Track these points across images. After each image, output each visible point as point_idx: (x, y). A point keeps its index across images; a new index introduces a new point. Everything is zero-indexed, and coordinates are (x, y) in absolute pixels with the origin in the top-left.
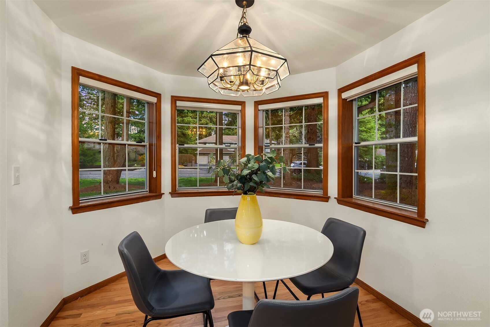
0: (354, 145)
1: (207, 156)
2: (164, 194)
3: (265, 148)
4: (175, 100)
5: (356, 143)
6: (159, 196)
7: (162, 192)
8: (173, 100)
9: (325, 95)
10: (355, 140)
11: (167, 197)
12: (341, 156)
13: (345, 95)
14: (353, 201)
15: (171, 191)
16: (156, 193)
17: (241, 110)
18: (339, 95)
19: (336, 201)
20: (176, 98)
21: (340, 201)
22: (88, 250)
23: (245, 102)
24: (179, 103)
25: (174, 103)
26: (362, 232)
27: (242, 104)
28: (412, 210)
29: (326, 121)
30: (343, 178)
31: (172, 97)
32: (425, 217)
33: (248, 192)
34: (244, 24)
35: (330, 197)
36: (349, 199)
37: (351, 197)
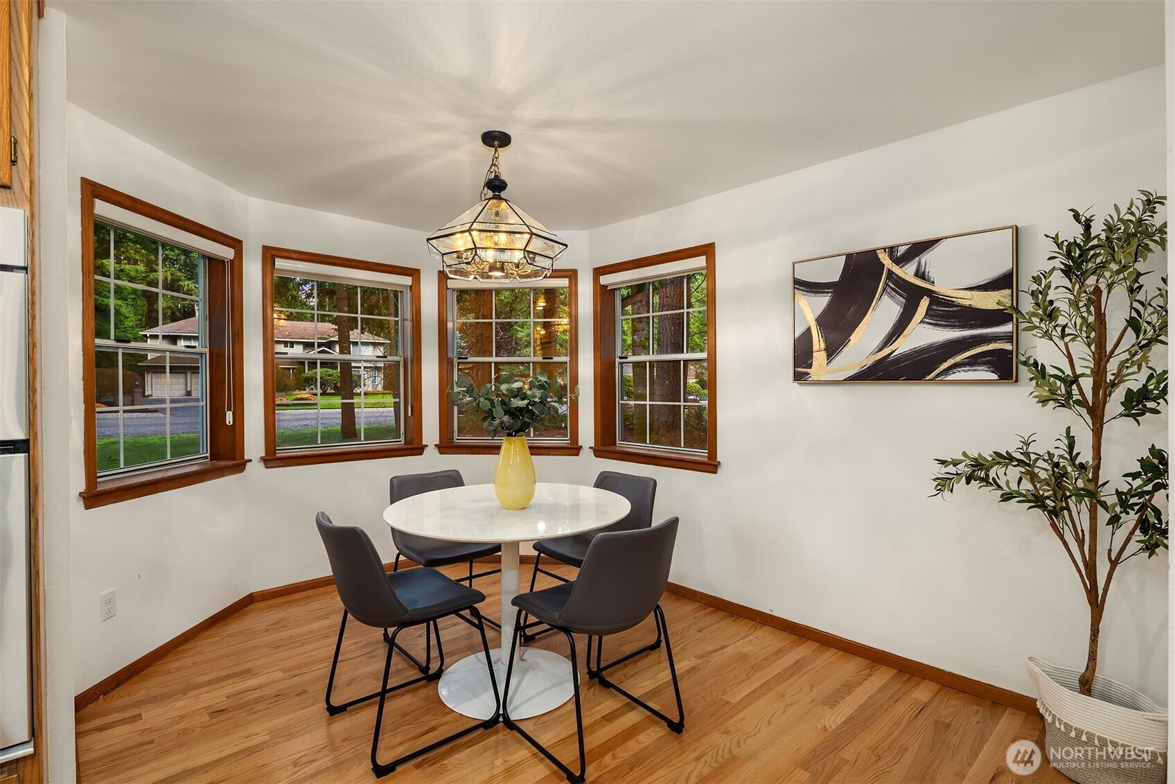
0: (618, 360)
1: (182, 376)
2: (251, 461)
3: (459, 363)
4: (272, 255)
5: (621, 358)
6: (239, 465)
7: (246, 457)
8: (268, 255)
9: (572, 275)
10: (619, 352)
11: (255, 469)
12: (599, 379)
13: (605, 280)
14: (618, 449)
15: (264, 455)
16: (234, 459)
17: (411, 287)
18: (596, 279)
19: (591, 452)
20: (275, 253)
21: (599, 452)
22: (114, 589)
23: (419, 270)
24: (280, 263)
25: (269, 261)
26: (652, 483)
27: (414, 273)
28: (701, 454)
29: (573, 318)
30: (603, 415)
31: (265, 248)
32: (716, 459)
33: (517, 432)
34: (496, 176)
35: (581, 447)
36: (611, 448)
37: (615, 444)
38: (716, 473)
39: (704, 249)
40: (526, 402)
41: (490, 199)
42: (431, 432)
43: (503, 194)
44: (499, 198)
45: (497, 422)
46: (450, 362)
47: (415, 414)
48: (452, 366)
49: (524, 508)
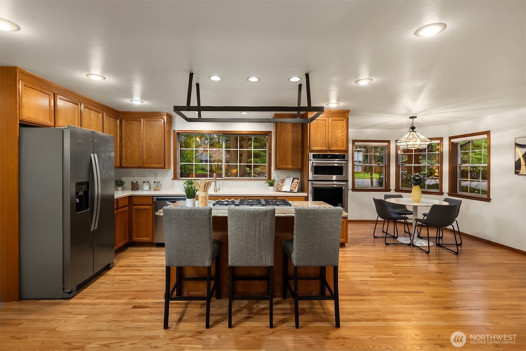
0: (458, 165)
3: (402, 166)
5: (459, 165)
8: (353, 142)
9: (441, 139)
10: (459, 162)
12: (450, 172)
13: (453, 140)
14: (458, 194)
15: (352, 188)
17: (387, 145)
18: (450, 140)
19: (447, 194)
20: (355, 141)
21: (450, 194)
23: (390, 141)
26: (460, 201)
27: (389, 142)
28: (485, 196)
29: (441, 152)
30: (452, 183)
31: (353, 140)
32: (490, 197)
33: (417, 184)
34: (413, 126)
35: (444, 193)
36: (456, 194)
37: (457, 192)
38: (490, 202)
39: (486, 132)
40: (419, 178)
41: (411, 132)
42: (393, 185)
43: (415, 130)
44: (414, 131)
45: (412, 182)
46: (399, 166)
47: (388, 180)
48: (400, 167)
49: (419, 202)
